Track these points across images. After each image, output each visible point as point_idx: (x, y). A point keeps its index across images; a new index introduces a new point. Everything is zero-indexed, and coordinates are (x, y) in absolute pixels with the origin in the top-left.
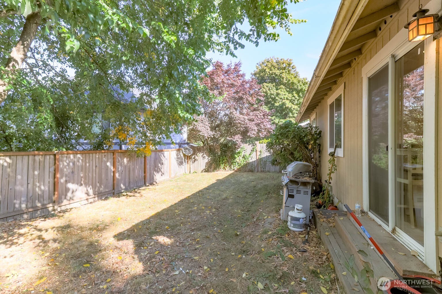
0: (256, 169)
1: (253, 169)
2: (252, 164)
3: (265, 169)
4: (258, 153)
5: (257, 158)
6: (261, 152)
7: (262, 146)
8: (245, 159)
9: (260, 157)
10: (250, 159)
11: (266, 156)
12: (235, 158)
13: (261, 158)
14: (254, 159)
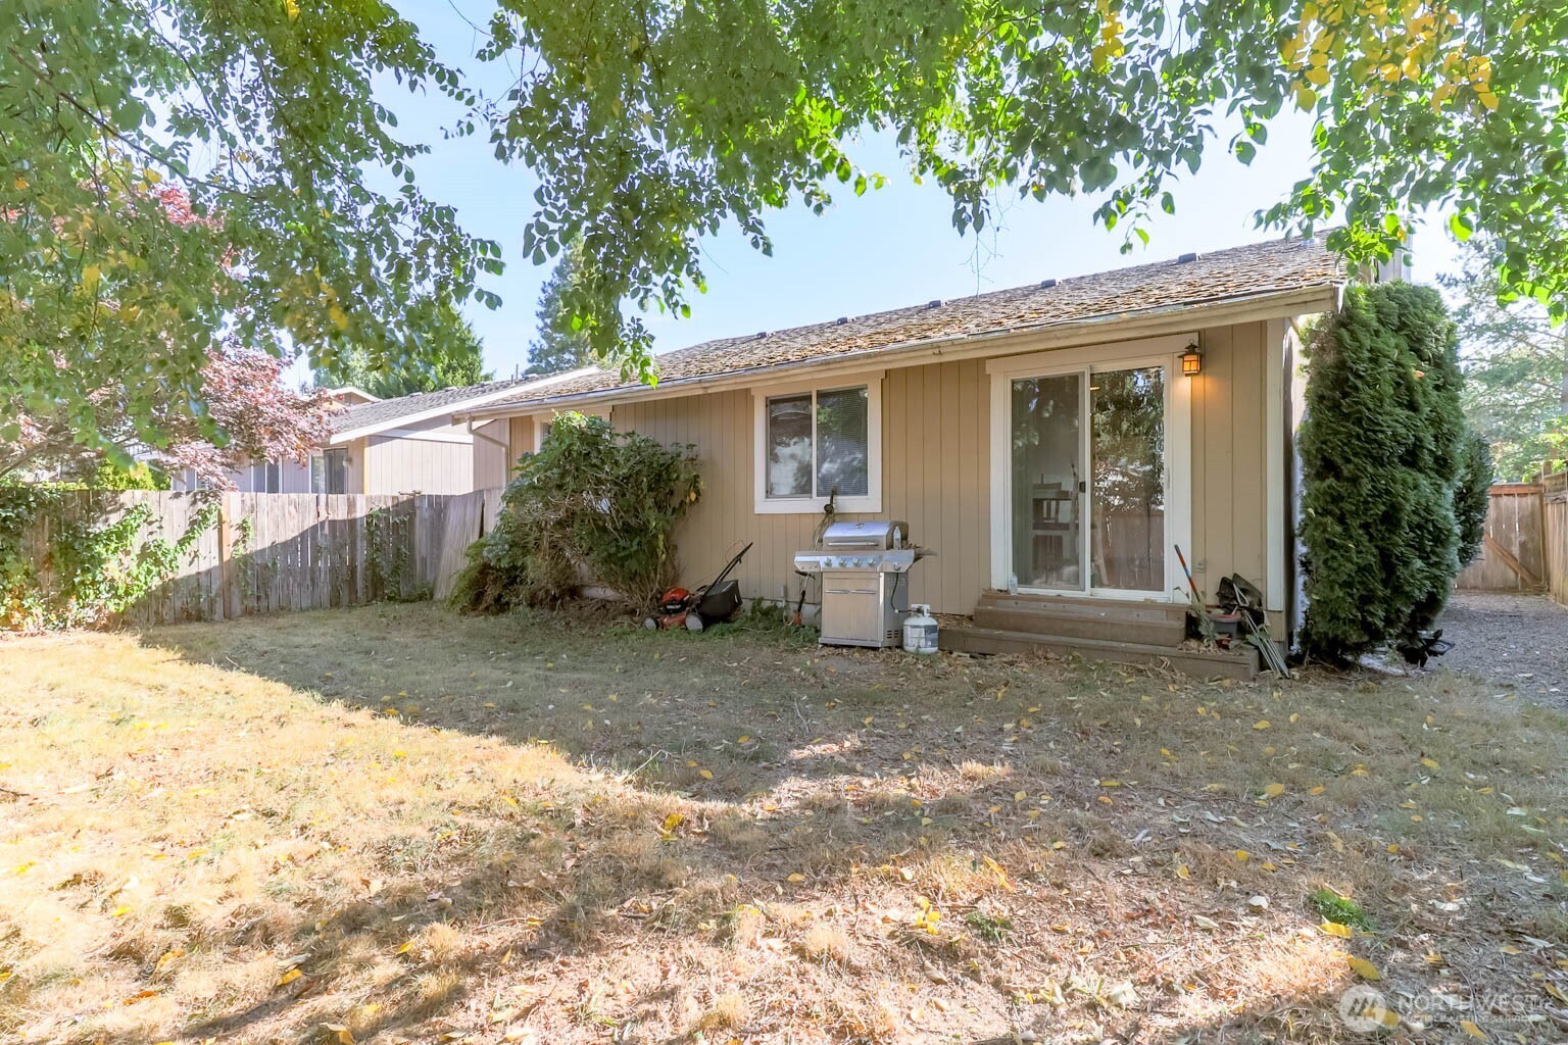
0: (219, 607)
1: (205, 607)
2: (196, 582)
3: (263, 603)
4: (232, 535)
5: (226, 557)
6: (243, 527)
7: (248, 503)
8: (157, 563)
9: (241, 551)
10: (182, 561)
11: (267, 544)
12: (97, 561)
13: (245, 556)
14: (208, 561)
